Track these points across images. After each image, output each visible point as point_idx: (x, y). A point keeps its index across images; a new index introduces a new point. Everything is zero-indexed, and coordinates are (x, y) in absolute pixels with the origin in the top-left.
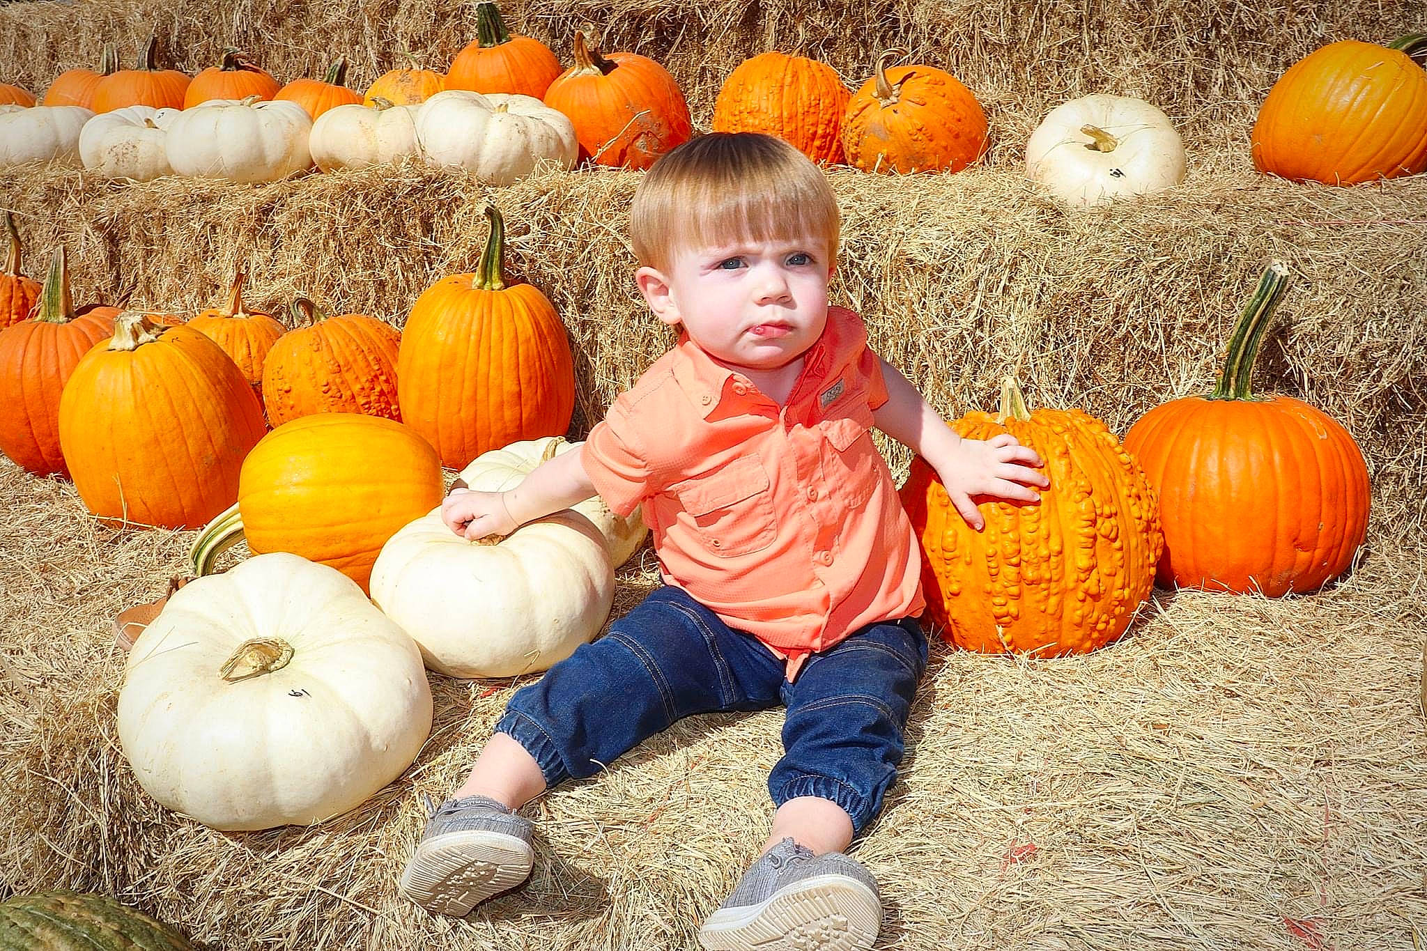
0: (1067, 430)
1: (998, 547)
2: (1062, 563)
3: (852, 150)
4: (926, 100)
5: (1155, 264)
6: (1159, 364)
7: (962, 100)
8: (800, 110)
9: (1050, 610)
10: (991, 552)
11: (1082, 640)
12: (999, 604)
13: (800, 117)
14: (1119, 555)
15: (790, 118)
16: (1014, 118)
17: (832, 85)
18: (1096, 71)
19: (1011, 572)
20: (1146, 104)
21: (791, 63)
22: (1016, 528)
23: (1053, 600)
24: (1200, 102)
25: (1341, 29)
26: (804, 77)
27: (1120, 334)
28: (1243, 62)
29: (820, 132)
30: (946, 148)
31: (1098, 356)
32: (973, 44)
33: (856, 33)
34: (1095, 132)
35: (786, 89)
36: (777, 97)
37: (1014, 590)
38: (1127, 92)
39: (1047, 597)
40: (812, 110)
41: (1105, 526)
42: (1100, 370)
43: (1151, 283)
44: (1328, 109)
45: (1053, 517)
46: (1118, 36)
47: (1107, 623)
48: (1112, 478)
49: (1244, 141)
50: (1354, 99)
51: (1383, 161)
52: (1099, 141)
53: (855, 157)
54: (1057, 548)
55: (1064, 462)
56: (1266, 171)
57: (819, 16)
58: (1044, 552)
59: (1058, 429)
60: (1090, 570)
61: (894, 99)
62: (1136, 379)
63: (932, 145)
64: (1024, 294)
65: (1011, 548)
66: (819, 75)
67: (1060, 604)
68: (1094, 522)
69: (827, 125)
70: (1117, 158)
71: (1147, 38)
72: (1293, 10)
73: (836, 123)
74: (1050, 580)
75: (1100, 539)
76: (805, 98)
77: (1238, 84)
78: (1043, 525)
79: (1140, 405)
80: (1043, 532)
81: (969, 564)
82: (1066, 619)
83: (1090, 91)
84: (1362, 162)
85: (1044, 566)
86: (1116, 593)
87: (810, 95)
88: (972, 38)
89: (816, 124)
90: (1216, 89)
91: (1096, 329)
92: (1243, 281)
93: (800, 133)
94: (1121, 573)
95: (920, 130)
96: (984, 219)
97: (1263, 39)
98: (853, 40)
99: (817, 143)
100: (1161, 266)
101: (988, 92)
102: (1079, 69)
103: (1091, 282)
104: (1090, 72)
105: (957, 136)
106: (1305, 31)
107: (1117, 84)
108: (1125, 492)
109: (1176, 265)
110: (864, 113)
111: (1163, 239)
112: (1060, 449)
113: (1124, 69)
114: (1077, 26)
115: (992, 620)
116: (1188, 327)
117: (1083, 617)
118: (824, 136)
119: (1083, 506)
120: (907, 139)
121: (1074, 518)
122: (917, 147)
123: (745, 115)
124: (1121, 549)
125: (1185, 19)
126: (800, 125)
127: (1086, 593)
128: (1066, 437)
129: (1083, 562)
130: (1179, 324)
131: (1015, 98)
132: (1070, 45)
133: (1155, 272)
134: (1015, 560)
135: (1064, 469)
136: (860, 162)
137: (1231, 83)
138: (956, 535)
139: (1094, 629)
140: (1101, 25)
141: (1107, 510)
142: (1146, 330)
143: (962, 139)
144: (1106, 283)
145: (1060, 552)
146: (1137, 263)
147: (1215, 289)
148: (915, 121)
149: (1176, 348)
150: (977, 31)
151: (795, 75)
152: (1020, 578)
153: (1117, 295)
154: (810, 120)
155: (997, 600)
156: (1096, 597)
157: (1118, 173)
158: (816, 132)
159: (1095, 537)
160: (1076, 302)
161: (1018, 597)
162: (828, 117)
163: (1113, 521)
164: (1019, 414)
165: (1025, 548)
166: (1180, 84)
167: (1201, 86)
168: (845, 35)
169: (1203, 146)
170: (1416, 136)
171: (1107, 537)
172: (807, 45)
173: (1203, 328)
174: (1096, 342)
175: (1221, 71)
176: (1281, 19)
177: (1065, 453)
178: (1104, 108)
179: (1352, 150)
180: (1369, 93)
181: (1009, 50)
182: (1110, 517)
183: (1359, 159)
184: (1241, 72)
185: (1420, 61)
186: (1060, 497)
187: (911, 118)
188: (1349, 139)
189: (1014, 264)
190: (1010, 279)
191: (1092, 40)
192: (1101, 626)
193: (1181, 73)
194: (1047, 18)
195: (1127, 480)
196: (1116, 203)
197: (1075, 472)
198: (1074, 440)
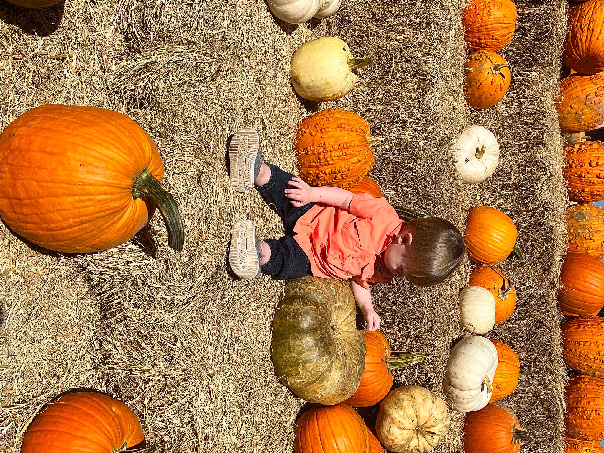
0: (367, 160)
1: (328, 146)
2: (326, 165)
3: (473, 57)
4: (493, 85)
5: (428, 179)
6: (394, 184)
7: (495, 98)
8: (491, 32)
9: (311, 164)
10: (326, 143)
11: (303, 174)
12: (310, 148)
13: (488, 33)
14: (331, 181)
15: (487, 29)
16: (491, 118)
17: (503, 43)
18: (510, 147)
19: (321, 150)
20: (496, 166)
21: (511, 25)
22: (334, 150)
23: (314, 164)
24: (497, 187)
25: (524, 232)
26: (505, 32)
27: (404, 171)
28: (513, 200)
29: (482, 41)
30: (475, 94)
31: (396, 164)
32: (521, 99)
33: (528, 48)
34: (483, 150)
35: (500, 25)
36: (496, 22)
37: (316, 152)
38: (501, 160)
39: (315, 162)
40: (491, 37)
41: (339, 176)
42: (391, 166)
43: (421, 179)
44: (491, 230)
45: (340, 160)
46: (523, 155)
47: (310, 181)
48: (354, 176)
49: (483, 203)
50: (494, 237)
51: (473, 248)
52: (480, 152)
53: (471, 58)
54: (330, 163)
55: (357, 161)
56: (469, 212)
57: (535, 31)
58: (328, 159)
59: (367, 157)
60: (325, 173)
61: (494, 72)
62: (388, 178)
63: (476, 89)
64: (415, 136)
65: (328, 149)
66: (507, 37)
67: (314, 166)
68: (340, 173)
69: (485, 44)
70: (474, 160)
71: (522, 165)
72: (531, 215)
73: (487, 47)
74: (320, 162)
75: (335, 175)
76: (496, 33)
77: (505, 199)
78: (336, 158)
79: (380, 180)
80: (334, 158)
81: (321, 137)
82: (309, 169)
83: (501, 147)
84: (472, 241)
85: (324, 160)
86: (319, 182)
87: (497, 35)
88: (524, 98)
89: (485, 39)
90: (503, 191)
91: (405, 163)
92: (424, 208)
93: (481, 33)
94: (326, 183)
95: (481, 84)
96: (442, 118)
97: (521, 206)
98: (525, 47)
99: (478, 41)
100: (427, 182)
101: (501, 107)
102: (511, 141)
103: (420, 159)
104: (510, 145)
105: (480, 98)
106: (524, 220)
107: (504, 156)
108: (350, 180)
109: (428, 186)
110: (488, 60)
111: (437, 182)
112: (360, 159)
113: (510, 157)
114: (527, 138)
115: (305, 147)
116: (407, 192)
117: (311, 174)
118: (480, 43)
119: (344, 169)
120: (477, 79)
121: (340, 167)
122: (475, 84)
123: (488, 9)
124: (333, 181)
125: (529, 178)
126: (485, 33)
127: (318, 174)
128: (365, 160)
129: (327, 171)
130: (408, 189)
131: (499, 117)
132: (520, 137)
133: (425, 180)
134: (325, 151)
135: (354, 161)
136: (469, 61)
137: (505, 196)
138: (329, 132)
139: (307, 177)
140: (527, 147)
141: (344, 176)
142: (405, 179)
143: (480, 100)
144: (420, 164)
145: (329, 164)
146: (428, 173)
147: (420, 200)
148: (485, 81)
149: (400, 189)
150: (527, 99)
151: (506, 28)
152: (319, 154)
153: (417, 168)
154: (487, 37)
155: (312, 147)
156: (317, 176)
157: (467, 161)
158: (482, 40)
159: (335, 173)
160: (414, 154)
161: (314, 154)
162: (489, 44)
163: (341, 178)
164: (371, 144)
165: (329, 154)
166: (505, 178)
167: (504, 187)
168: (527, 44)
169: (481, 189)
170: (482, 258)
171: (336, 177)
172: (522, 28)
173: (407, 197)
174: (400, 163)
175: (510, 192)
176: (528, 211)
177: (360, 161)
178: (493, 153)
179: (477, 239)
180: (497, 242)
181: (519, 113)
182: (342, 177)
183: (474, 241)
184: (509, 200)
185: (511, 256)
186: (346, 161)
187: (486, 80)
188: (480, 237)
189: (425, 131)
190: (420, 131)
191: (522, 144)
192: (309, 179)
193: (509, 179)
194: (531, 127)
195: (354, 180)
196: (454, 162)
197: (354, 165)
198: (364, 163)
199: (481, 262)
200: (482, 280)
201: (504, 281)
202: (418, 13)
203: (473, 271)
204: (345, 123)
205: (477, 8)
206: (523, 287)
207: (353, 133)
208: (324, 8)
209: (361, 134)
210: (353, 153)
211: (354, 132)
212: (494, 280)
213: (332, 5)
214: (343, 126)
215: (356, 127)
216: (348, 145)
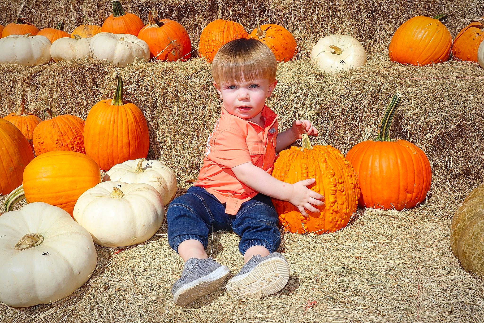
0: (326, 152)
4: (275, 36)
5: (356, 94)
6: (358, 129)
7: (288, 36)
9: (321, 217)
11: (332, 228)
14: (344, 197)
16: (306, 43)
17: (241, 31)
18: (334, 26)
20: (352, 38)
21: (227, 23)
24: (371, 37)
25: (418, 12)
26: (232, 28)
27: (344, 118)
28: (385, 23)
30: (282, 53)
31: (336, 126)
32: (291, 16)
33: (250, 12)
34: (335, 47)
35: (225, 32)
36: (222, 35)
38: (346, 33)
41: (339, 187)
42: (337, 131)
43: (355, 100)
44: (414, 39)
45: (321, 184)
46: (342, 14)
47: (341, 221)
48: (342, 169)
49: (386, 50)
50: (423, 36)
51: (433, 57)
52: (336, 51)
55: (325, 164)
56: (394, 61)
57: (237, 7)
59: (323, 152)
60: (334, 202)
61: (263, 36)
62: (350, 134)
63: (277, 52)
64: (310, 105)
66: (237, 27)
67: (324, 215)
68: (336, 185)
70: (343, 57)
71: (352, 15)
72: (402, 5)
75: (338, 191)
76: (232, 36)
77: (384, 31)
79: (352, 144)
82: (326, 220)
83: (333, 33)
84: (426, 58)
86: (344, 211)
88: (291, 14)
90: (376, 32)
91: (336, 117)
92: (386, 99)
94: (345, 203)
95: (273, 47)
96: (295, 78)
97: (392, 15)
98: (249, 15)
100: (358, 94)
101: (297, 34)
102: (329, 25)
103: (333, 100)
104: (332, 26)
105: (286, 49)
106: (406, 12)
107: (342, 31)
108: (346, 174)
109: (363, 94)
111: (359, 85)
112: (323, 160)
113: (344, 25)
114: (328, 10)
115: (300, 221)
116: (368, 115)
117: (332, 219)
119: (332, 180)
121: (329, 184)
123: (210, 42)
124: (345, 195)
125: (365, 8)
127: (333, 211)
128: (325, 155)
129: (332, 200)
130: (365, 114)
131: (307, 36)
132: (325, 17)
133: (356, 96)
135: (325, 167)
137: (381, 30)
139: (336, 223)
140: (336, 10)
141: (340, 181)
142: (353, 117)
143: (288, 50)
144: (339, 100)
146: (349, 93)
147: (377, 102)
148: (271, 44)
149: (364, 123)
150: (293, 12)
151: (228, 27)
153: (343, 104)
156: (337, 212)
157: (343, 62)
159: (336, 191)
160: (328, 107)
163: (342, 185)
164: (309, 147)
166: (364, 31)
167: (371, 31)
168: (246, 13)
169: (372, 52)
170: (444, 49)
171: (340, 191)
172: (233, 17)
173: (373, 116)
174: (336, 121)
175: (378, 26)
176: (398, 8)
177: (325, 161)
178: (338, 39)
179: (423, 53)
180: (428, 34)
181: (304, 19)
182: (341, 183)
183: (425, 57)
184: (385, 26)
185: (444, 23)
186: (323, 177)
187: (269, 43)
188: (422, 50)
189: (306, 94)
190: (305, 99)
191: (333, 15)
192: (339, 222)
193: (364, 27)
194: (317, 7)
195: (347, 170)
196: (342, 72)
197: (329, 168)
198: (328, 156)
199: (449, 50)
200: (470, 48)
201: (472, 26)
202: (195, 97)
203: (458, 58)
204: (280, 173)
205: (209, 51)
206: (479, 11)
207: (293, 165)
208: (164, 184)
209: (295, 156)
210: (314, 166)
211: (291, 163)
212: (471, 36)
213: (163, 176)
214: (283, 175)
215: (286, 160)
216: (304, 171)
